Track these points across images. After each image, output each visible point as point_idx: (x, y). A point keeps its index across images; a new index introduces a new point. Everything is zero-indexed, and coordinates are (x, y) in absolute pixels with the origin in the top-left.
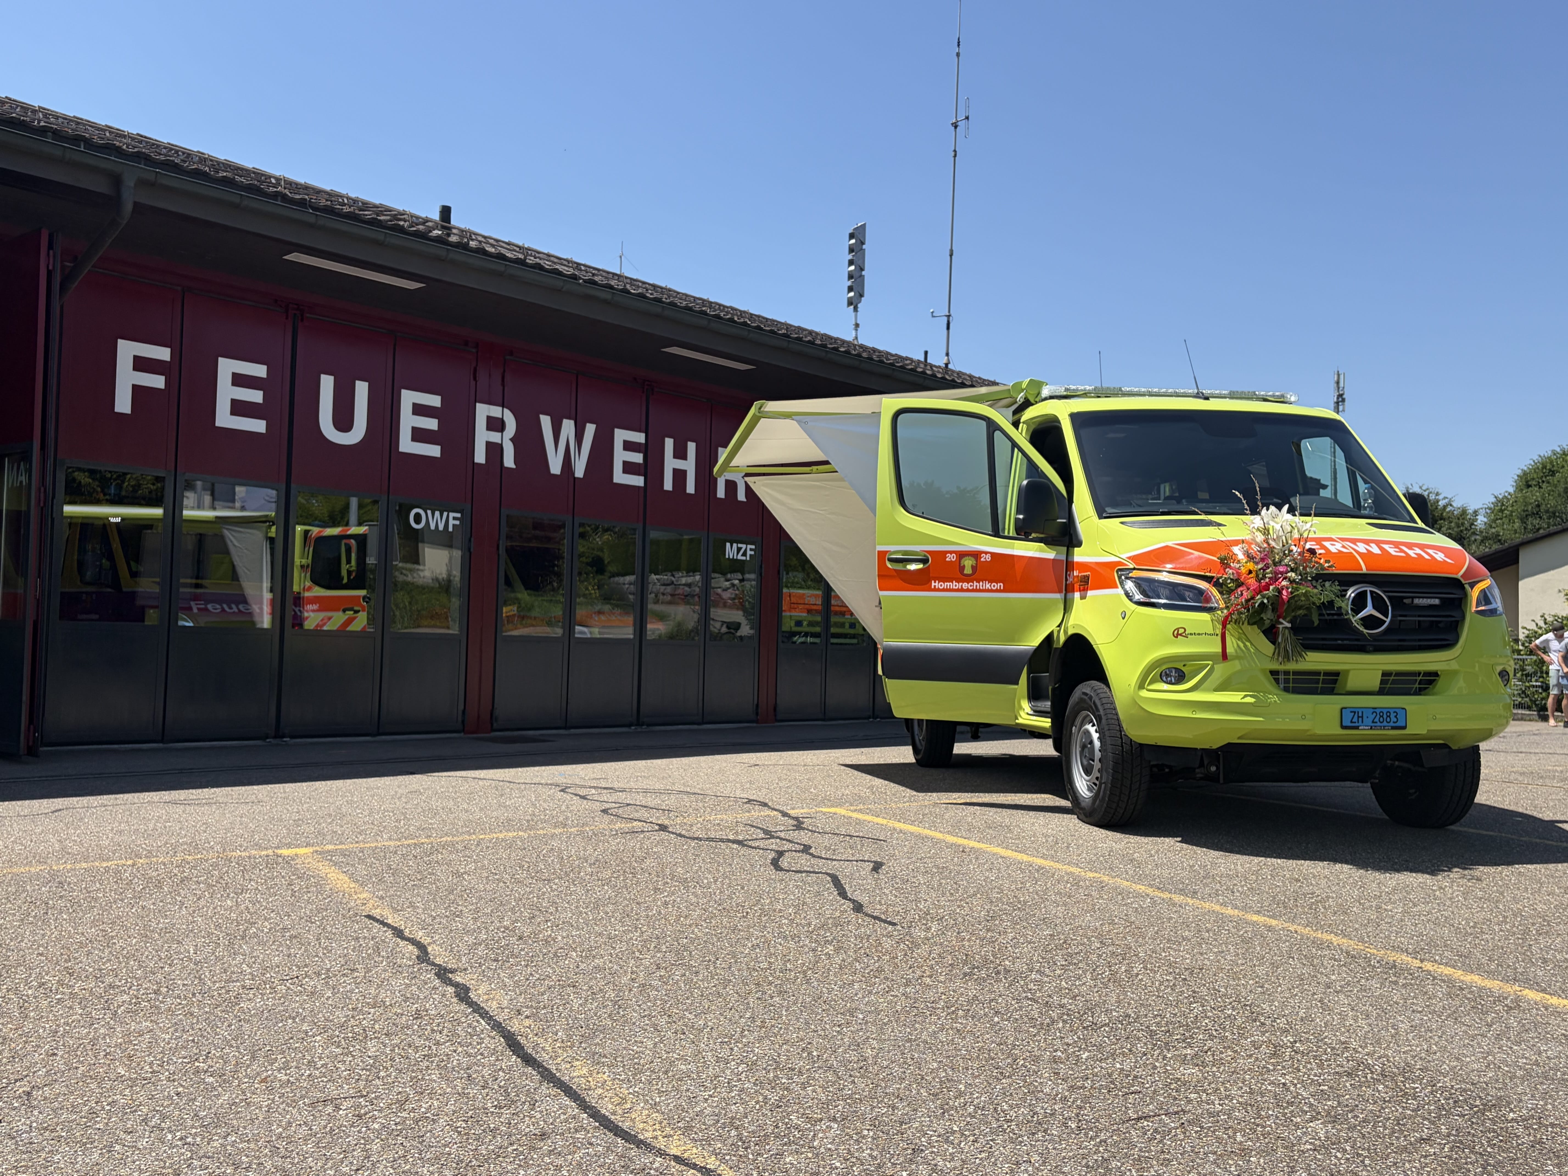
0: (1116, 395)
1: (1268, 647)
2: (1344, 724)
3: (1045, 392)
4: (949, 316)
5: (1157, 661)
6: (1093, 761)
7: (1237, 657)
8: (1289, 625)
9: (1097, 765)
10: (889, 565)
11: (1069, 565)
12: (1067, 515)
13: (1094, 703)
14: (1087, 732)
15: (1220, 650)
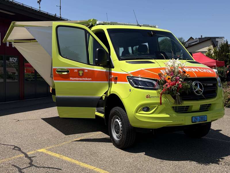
0: (116, 24)
1: (173, 100)
2: (193, 121)
3: (98, 23)
4: (60, 6)
5: (141, 105)
6: (119, 130)
7: (164, 103)
8: (179, 94)
9: (120, 132)
10: (57, 73)
11: (110, 73)
12: (109, 59)
13: (120, 114)
14: (117, 122)
15: (160, 102)
